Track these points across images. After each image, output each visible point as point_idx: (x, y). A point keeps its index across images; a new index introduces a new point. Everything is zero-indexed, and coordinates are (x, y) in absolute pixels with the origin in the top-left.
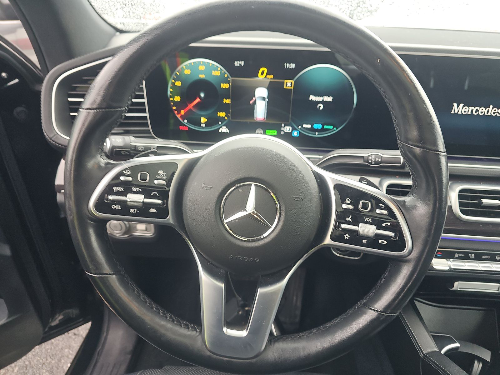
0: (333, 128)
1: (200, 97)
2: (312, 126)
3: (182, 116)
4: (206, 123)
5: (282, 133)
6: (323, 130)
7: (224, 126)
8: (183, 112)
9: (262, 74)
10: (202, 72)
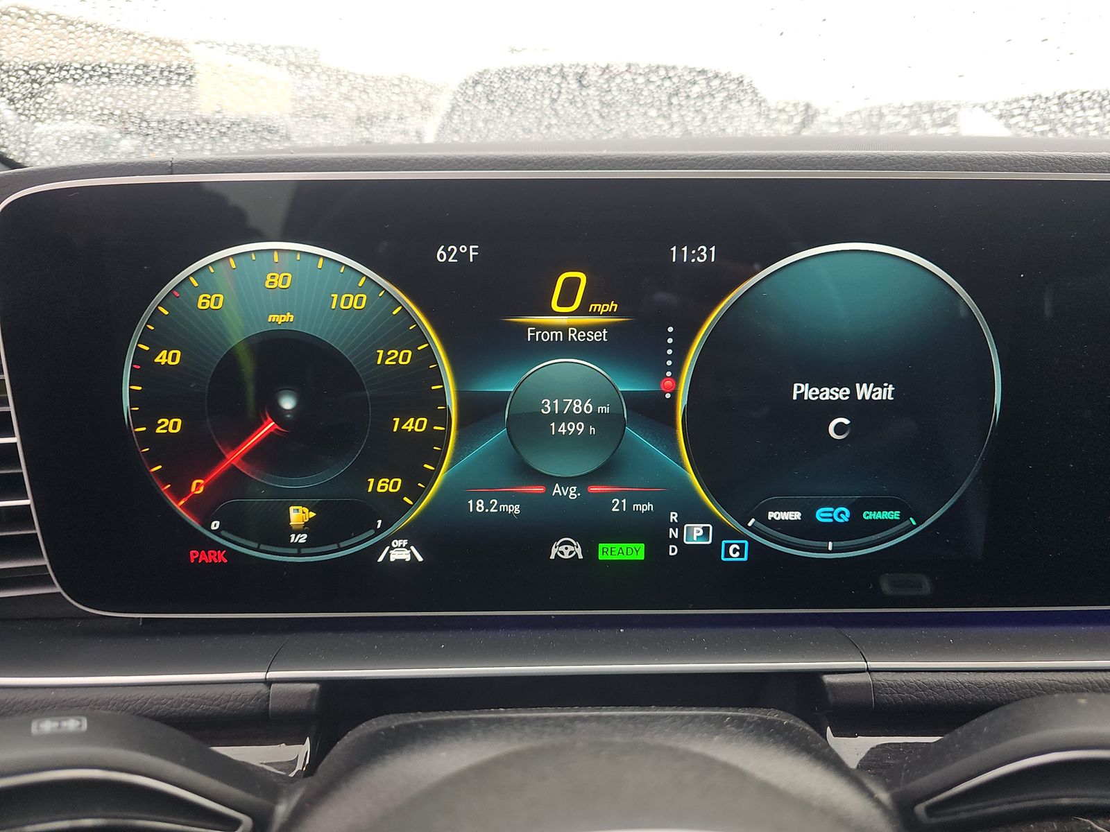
0: (904, 517)
1: (278, 413)
2: (809, 515)
3: (194, 505)
4: (309, 527)
5: (673, 551)
6: (856, 529)
7: (398, 536)
8: (197, 487)
9: (566, 299)
10: (282, 301)
